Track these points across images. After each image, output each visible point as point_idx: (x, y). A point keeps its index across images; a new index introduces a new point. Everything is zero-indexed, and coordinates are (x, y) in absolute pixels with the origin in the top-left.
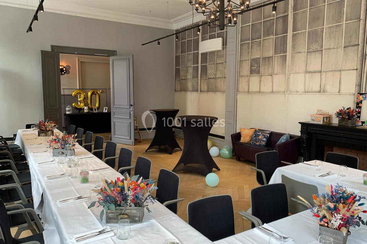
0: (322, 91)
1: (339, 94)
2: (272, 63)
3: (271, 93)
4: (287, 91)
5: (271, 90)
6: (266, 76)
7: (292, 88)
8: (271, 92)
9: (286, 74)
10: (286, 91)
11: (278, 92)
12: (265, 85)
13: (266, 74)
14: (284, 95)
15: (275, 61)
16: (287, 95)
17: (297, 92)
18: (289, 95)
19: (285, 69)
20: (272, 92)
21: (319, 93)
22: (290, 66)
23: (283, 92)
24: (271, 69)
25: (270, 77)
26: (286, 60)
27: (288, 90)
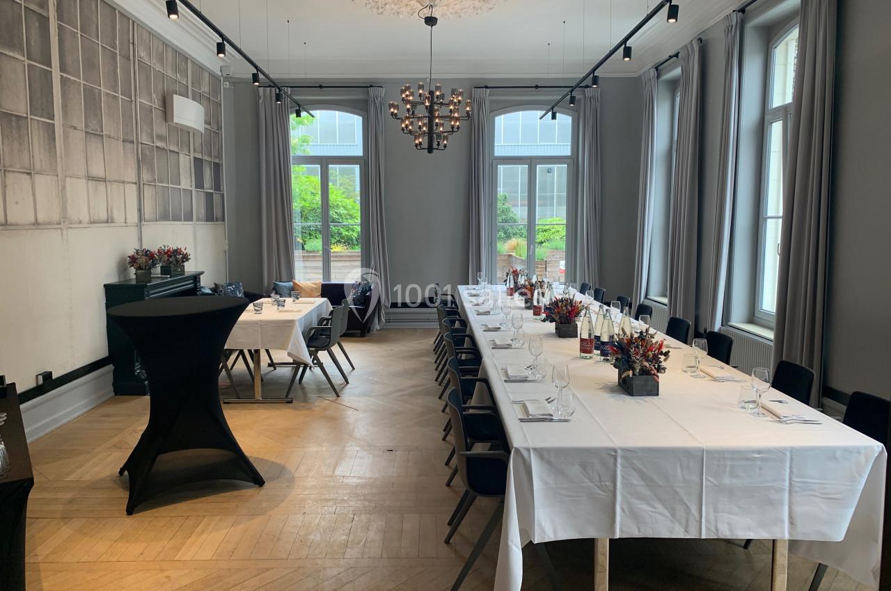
0: (110, 220)
1: (125, 224)
2: (26, 138)
3: (34, 227)
4: (63, 222)
5: (33, 220)
6: (17, 175)
7: (72, 213)
8: (34, 224)
9: (57, 176)
10: (62, 220)
11: (48, 224)
12: (17, 203)
13: (17, 168)
14: (59, 231)
15: (33, 135)
16: (65, 232)
17: (80, 222)
18: (69, 230)
19: (56, 162)
20: (36, 224)
21: (106, 225)
22: (63, 157)
23: (57, 224)
24: (27, 156)
25: (27, 177)
26: (54, 139)
27: (65, 218)
